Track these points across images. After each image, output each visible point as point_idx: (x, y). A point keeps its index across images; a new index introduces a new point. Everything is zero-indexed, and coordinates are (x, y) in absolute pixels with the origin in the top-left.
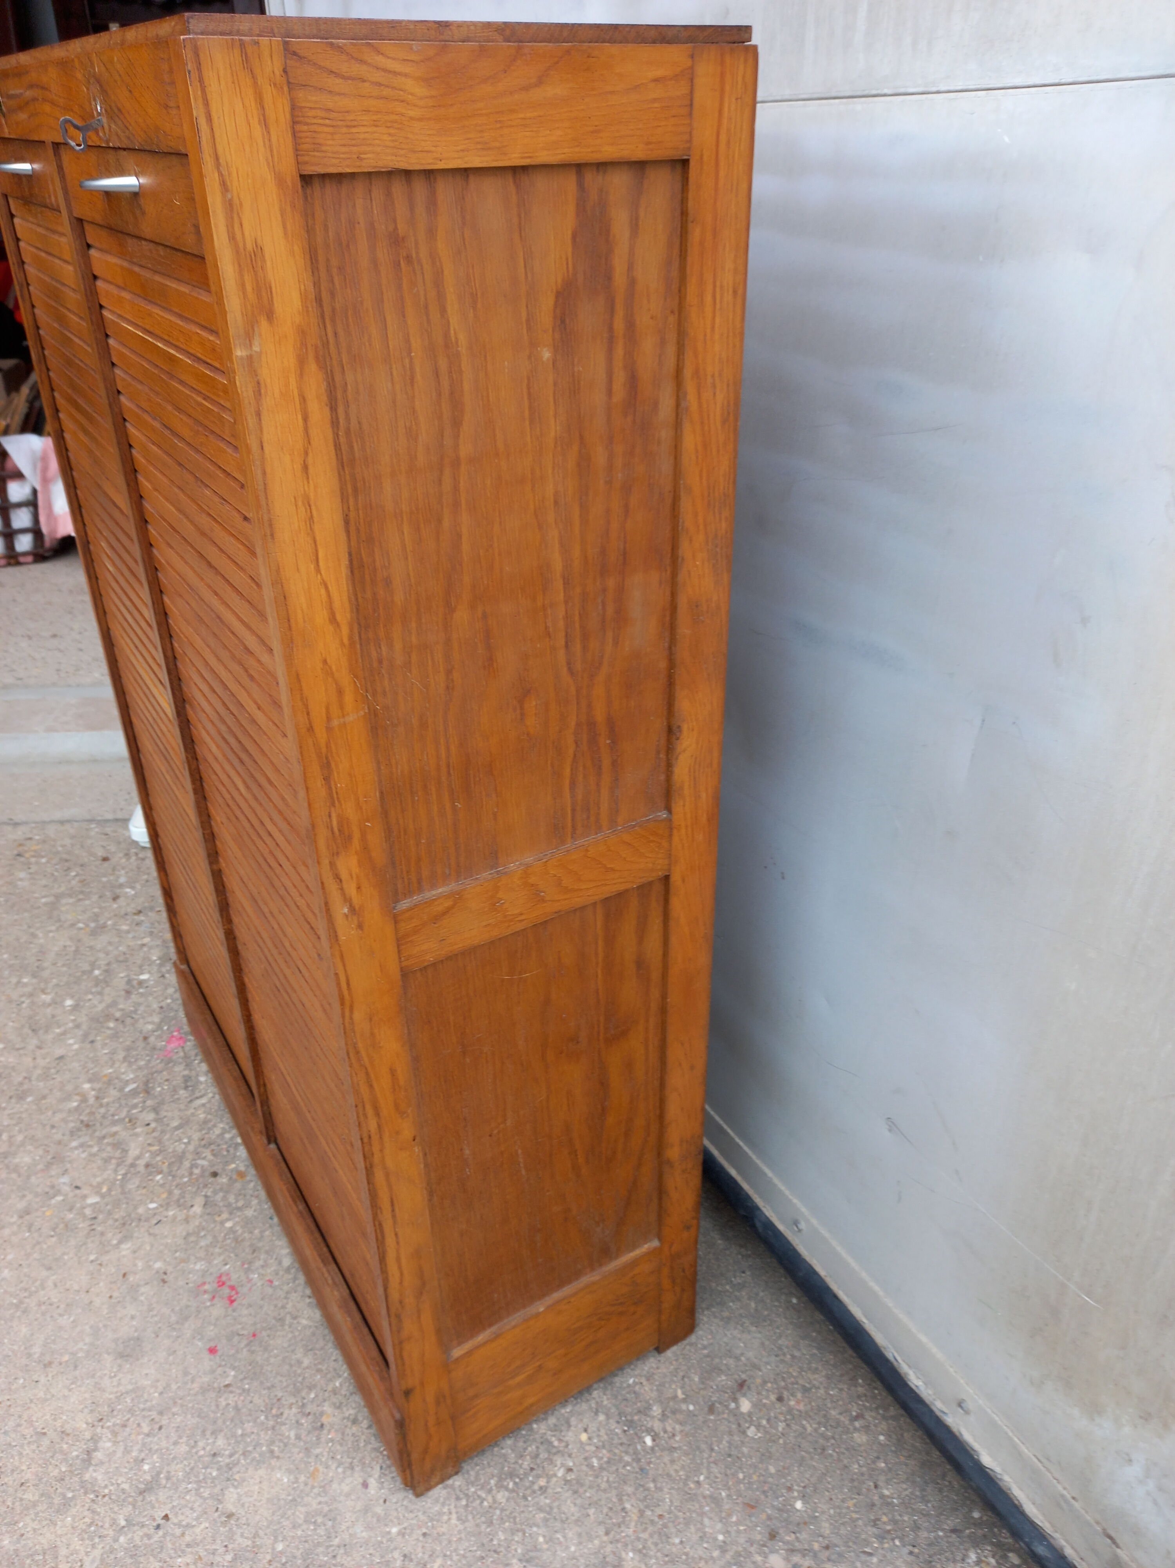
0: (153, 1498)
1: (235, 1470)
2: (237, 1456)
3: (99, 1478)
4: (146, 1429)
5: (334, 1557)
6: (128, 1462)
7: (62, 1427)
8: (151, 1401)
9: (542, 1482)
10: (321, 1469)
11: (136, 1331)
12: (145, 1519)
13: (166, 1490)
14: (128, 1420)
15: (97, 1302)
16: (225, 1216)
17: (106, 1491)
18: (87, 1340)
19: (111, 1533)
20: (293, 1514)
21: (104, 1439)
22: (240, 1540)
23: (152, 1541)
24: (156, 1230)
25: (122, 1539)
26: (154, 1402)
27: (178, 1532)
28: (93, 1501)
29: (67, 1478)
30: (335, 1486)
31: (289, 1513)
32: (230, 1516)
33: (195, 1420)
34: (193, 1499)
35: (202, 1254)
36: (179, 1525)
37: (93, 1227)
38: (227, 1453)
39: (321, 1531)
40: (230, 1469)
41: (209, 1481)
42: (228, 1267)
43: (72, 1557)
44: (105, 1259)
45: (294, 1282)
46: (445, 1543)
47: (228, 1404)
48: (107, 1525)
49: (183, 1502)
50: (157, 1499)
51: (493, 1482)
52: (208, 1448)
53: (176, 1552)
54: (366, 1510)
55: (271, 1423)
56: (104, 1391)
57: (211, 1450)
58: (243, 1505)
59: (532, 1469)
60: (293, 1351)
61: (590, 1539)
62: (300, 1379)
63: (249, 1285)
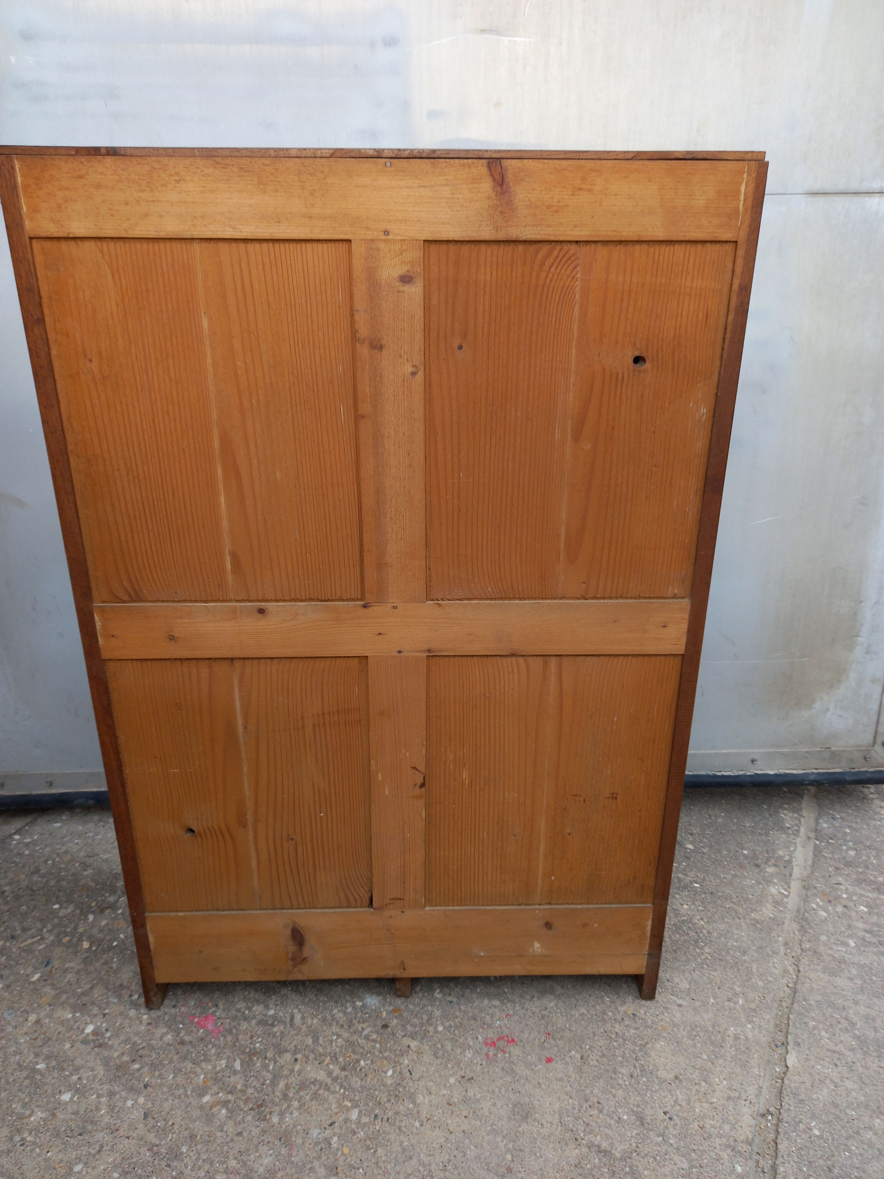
0: (650, 1118)
1: (646, 1067)
2: (637, 1064)
3: (622, 1147)
4: (595, 1112)
5: (719, 1032)
6: (617, 1127)
7: (570, 1165)
8: (574, 1104)
9: (705, 931)
10: (662, 1023)
11: (508, 1105)
12: (662, 1125)
13: (646, 1109)
14: (584, 1122)
15: (465, 1127)
16: (431, 1029)
17: (634, 1144)
18: (499, 1139)
19: (665, 1147)
20: (686, 1045)
21: (594, 1139)
22: (694, 1076)
23: (679, 1123)
24: (416, 1076)
25: (671, 1141)
26: (576, 1103)
27: (678, 1108)
28: (638, 1155)
29: (614, 1169)
30: (675, 1020)
31: (685, 1046)
32: (676, 1077)
33: (601, 1081)
34: (658, 1095)
35: (459, 1051)
36: (672, 1106)
37: (385, 1118)
38: (632, 1069)
39: (702, 1034)
40: (645, 1070)
41: (649, 1084)
42: (480, 1037)
43: (675, 1175)
44: (424, 1115)
45: (515, 1002)
46: (726, 981)
47: (597, 1060)
48: (659, 1149)
49: (658, 1101)
50: (651, 1116)
51: (698, 950)
52: (625, 1078)
53: (691, 1112)
54: (695, 1009)
55: (621, 1040)
56: (552, 1134)
57: (628, 1078)
58: (672, 1069)
59: (696, 933)
60: (572, 1016)
61: (741, 926)
62: (595, 1017)
63: (504, 1028)
